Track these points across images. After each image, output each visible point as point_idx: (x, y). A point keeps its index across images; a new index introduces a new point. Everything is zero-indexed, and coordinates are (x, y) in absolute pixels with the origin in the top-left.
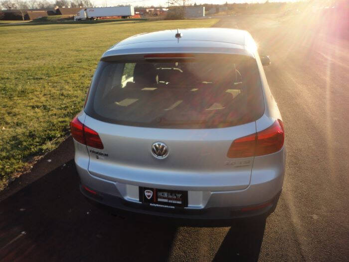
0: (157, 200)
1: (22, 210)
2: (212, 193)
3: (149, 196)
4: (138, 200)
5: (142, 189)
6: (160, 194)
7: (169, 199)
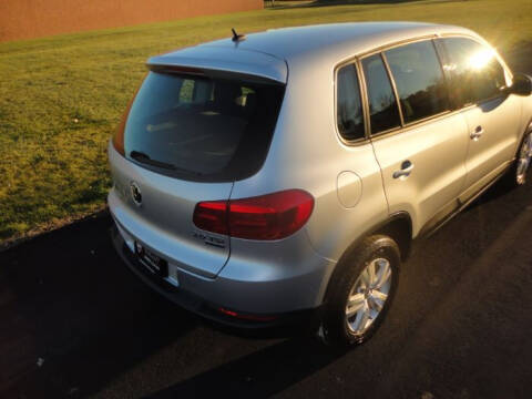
2: (178, 268)
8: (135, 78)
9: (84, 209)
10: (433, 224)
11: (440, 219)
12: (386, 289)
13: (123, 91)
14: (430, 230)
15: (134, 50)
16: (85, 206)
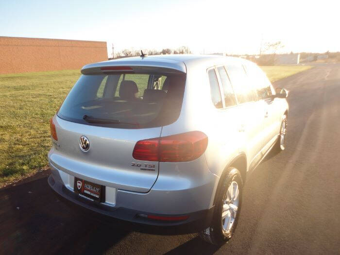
0: (84, 191)
1: (30, 192)
2: (119, 191)
3: (79, 186)
4: (73, 189)
5: (76, 179)
6: (86, 186)
7: (91, 192)
8: (28, 101)
9: (5, 181)
10: (253, 165)
11: (256, 162)
12: (237, 203)
13: (21, 109)
14: (253, 168)
15: (24, 86)
16: (5, 178)
